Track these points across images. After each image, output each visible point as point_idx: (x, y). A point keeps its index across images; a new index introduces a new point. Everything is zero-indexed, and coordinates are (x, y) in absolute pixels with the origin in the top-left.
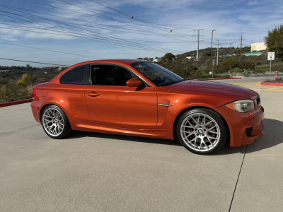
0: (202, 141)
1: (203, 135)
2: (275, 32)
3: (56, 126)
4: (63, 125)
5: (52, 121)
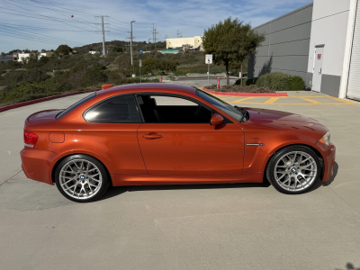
1: (296, 173)
3: (83, 185)
4: (100, 182)
5: (75, 178)
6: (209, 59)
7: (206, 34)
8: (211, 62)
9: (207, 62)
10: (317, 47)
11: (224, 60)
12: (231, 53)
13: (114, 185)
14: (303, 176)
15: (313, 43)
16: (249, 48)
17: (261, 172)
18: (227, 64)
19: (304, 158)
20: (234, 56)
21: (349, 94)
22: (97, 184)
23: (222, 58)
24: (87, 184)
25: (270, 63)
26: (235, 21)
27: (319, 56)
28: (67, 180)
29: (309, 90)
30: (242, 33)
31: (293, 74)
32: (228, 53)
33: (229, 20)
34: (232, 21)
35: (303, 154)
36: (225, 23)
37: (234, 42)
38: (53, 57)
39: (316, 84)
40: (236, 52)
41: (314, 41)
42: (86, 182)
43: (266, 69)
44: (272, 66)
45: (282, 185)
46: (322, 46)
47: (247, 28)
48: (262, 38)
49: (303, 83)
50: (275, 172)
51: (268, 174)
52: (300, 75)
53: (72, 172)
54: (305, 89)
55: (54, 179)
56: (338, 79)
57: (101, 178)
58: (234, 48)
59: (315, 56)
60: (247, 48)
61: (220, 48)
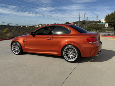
2: (109, 15)
6: (107, 25)
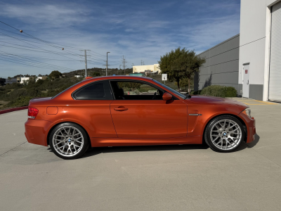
0: (227, 142)
1: (227, 137)
3: (70, 146)
4: (82, 143)
5: (64, 141)
7: (162, 59)
8: (166, 79)
9: (163, 79)
10: (244, 65)
11: (176, 78)
12: (181, 71)
13: (93, 146)
14: (232, 138)
15: (241, 62)
16: (194, 68)
17: (200, 136)
18: (178, 81)
19: (231, 125)
20: (183, 74)
21: (271, 98)
22: (80, 145)
23: (174, 76)
24: (72, 146)
25: (210, 80)
26: (183, 50)
27: (246, 72)
28: (58, 142)
29: (241, 96)
30: (188, 58)
31: (227, 86)
32: (178, 72)
33: (179, 49)
34: (181, 50)
35: (230, 121)
36: (176, 52)
37: (182, 64)
38: (47, 80)
39: (246, 92)
40: (184, 71)
41: (242, 61)
42: (72, 144)
43: (208, 84)
44: (212, 81)
45: (216, 145)
46: (248, 64)
47: (192, 54)
48: (204, 61)
49: (236, 92)
50: (211, 135)
51: (206, 138)
52: (233, 86)
53: (62, 136)
54: (237, 96)
55: (48, 142)
56: (261, 87)
57: (83, 140)
58: (183, 68)
59: (243, 72)
60: (193, 68)
61: (172, 68)
